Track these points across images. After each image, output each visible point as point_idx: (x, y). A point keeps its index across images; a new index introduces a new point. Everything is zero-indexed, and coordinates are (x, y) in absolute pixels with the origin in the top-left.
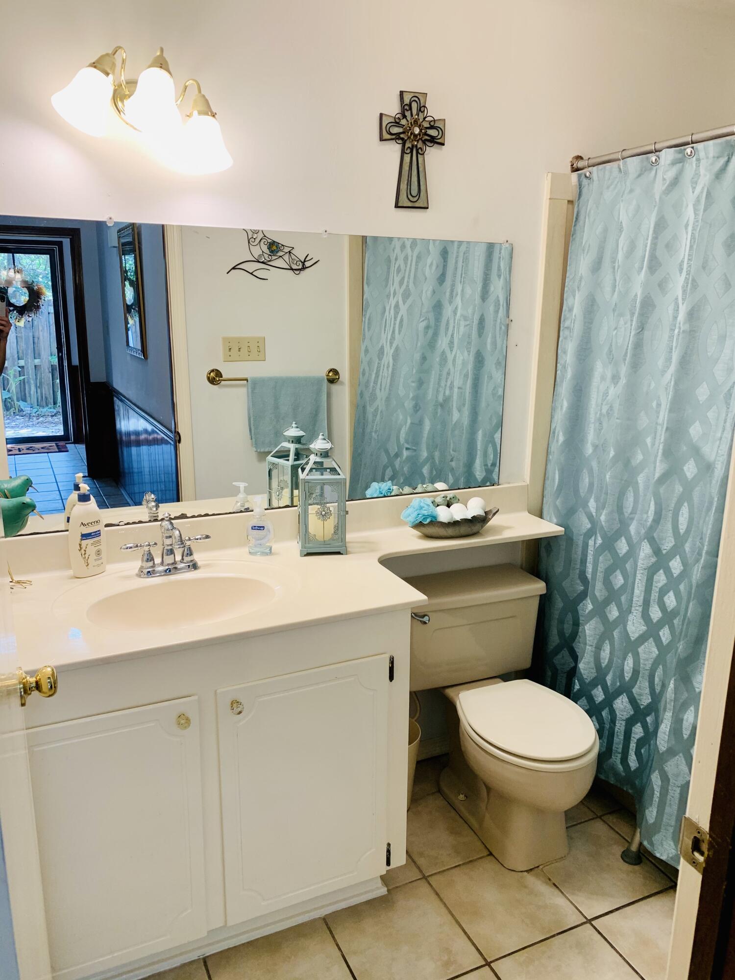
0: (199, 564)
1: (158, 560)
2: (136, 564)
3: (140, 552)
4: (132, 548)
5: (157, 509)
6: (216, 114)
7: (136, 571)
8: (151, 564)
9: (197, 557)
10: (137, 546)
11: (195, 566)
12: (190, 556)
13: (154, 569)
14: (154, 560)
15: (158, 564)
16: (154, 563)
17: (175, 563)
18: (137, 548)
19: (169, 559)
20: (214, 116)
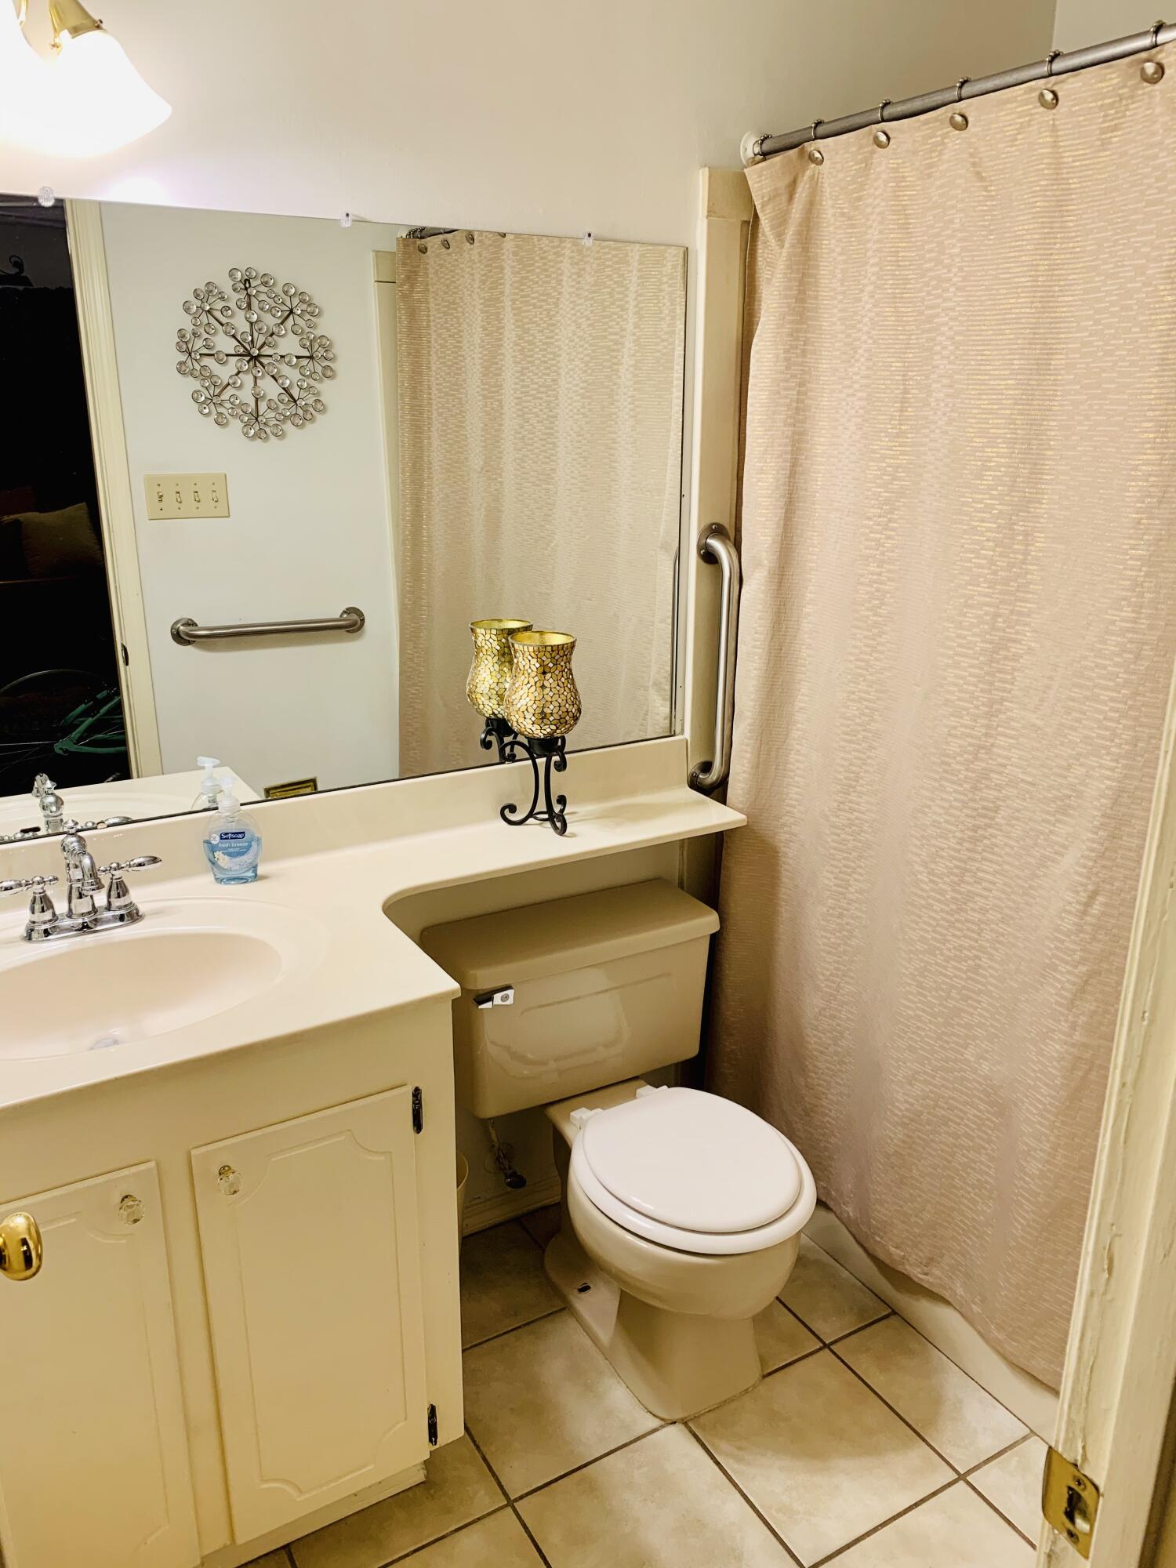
0: (142, 909)
1: (61, 907)
2: (22, 917)
3: (28, 894)
4: (11, 888)
5: (58, 808)
6: (101, 22)
7: (22, 931)
8: (48, 915)
9: (137, 896)
10: (20, 885)
11: (131, 916)
12: (124, 895)
13: (56, 924)
14: (52, 907)
15: (62, 914)
16: (54, 914)
17: (95, 910)
18: (20, 889)
19: (82, 906)
20: (98, 27)
